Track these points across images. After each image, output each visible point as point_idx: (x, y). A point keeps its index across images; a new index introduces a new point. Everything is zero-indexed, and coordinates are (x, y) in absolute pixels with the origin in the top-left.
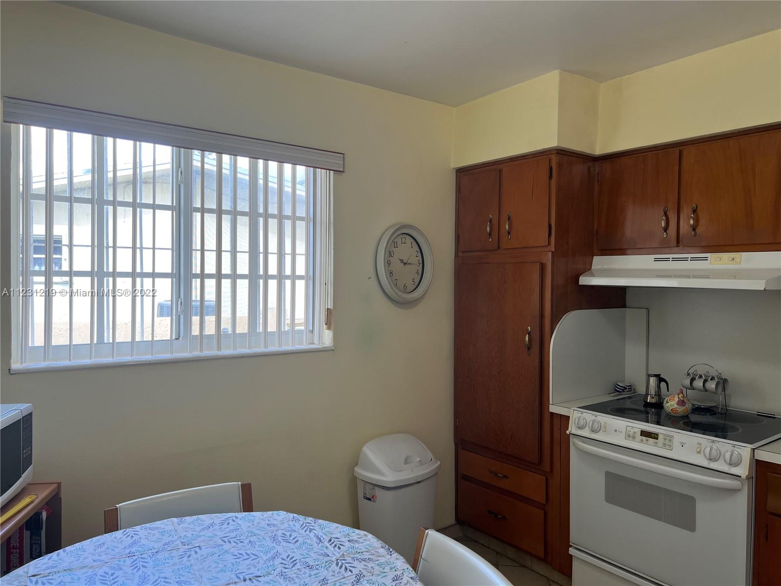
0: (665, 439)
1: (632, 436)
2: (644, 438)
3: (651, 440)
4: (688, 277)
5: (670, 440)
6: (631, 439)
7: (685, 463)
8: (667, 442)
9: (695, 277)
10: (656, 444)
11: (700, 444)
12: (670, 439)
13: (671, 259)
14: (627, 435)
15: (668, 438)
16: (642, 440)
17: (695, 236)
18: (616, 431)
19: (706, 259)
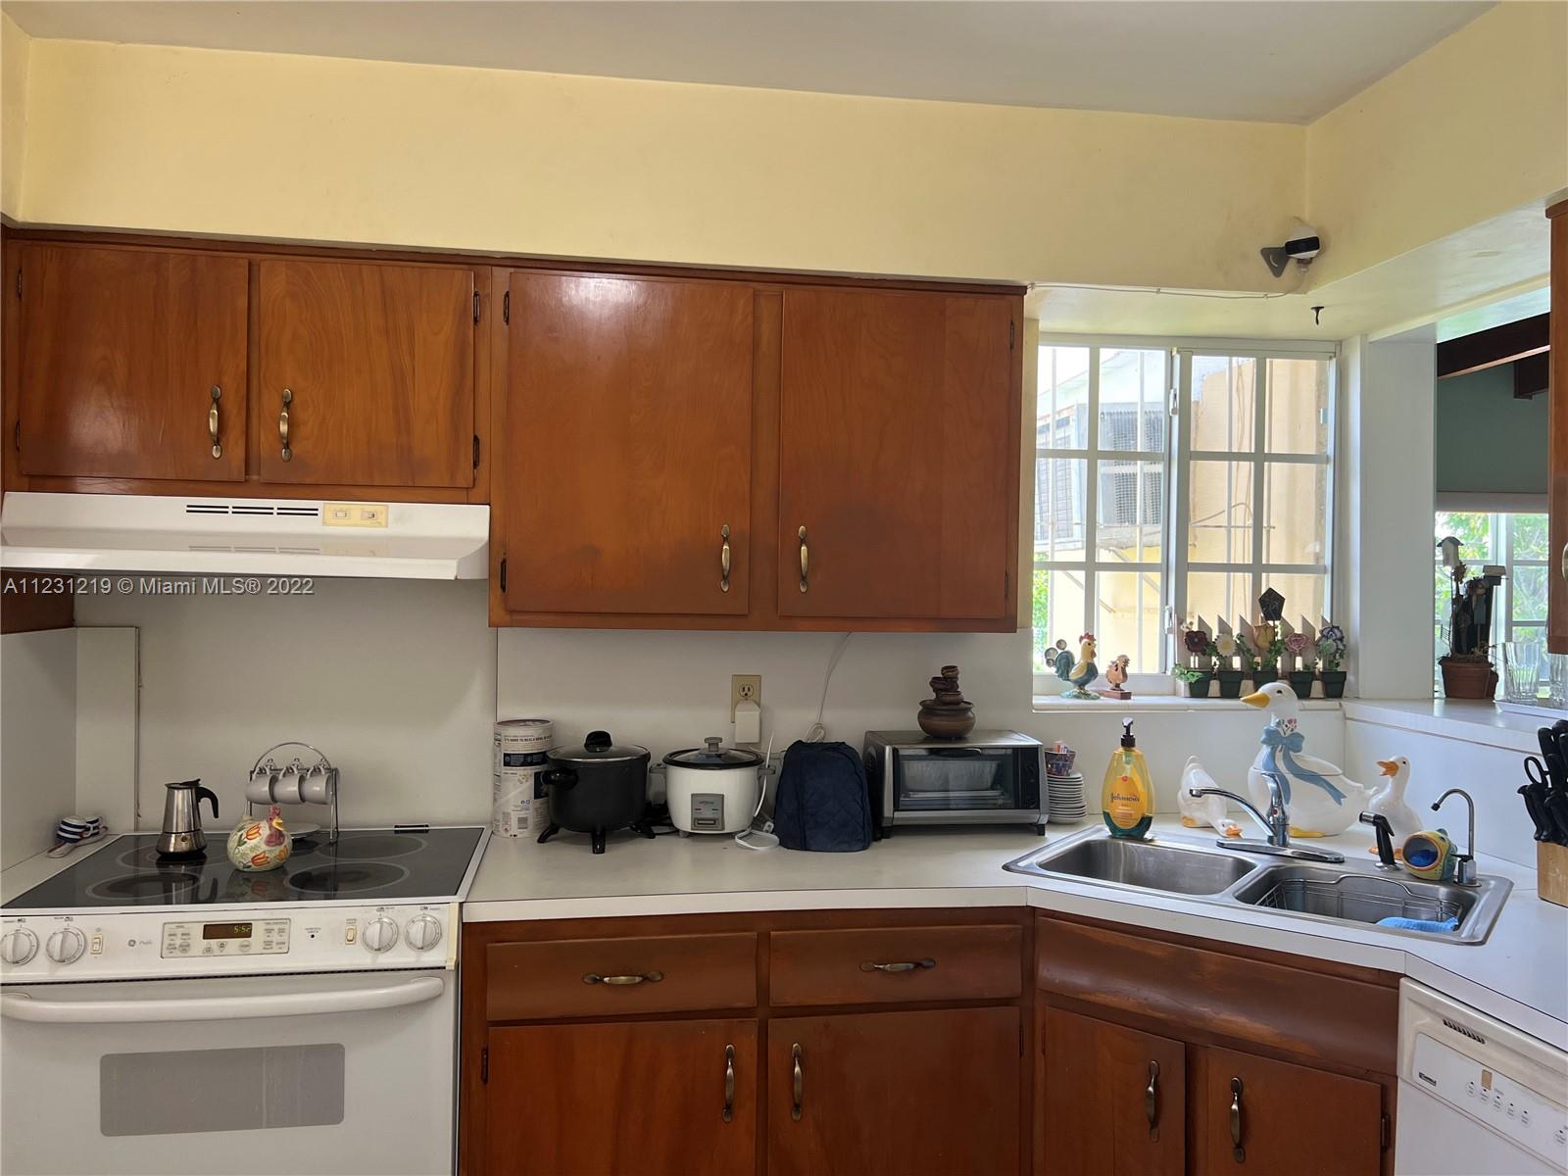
0: (269, 931)
1: (181, 946)
2: (214, 943)
3: (233, 944)
4: (270, 550)
5: (281, 931)
6: (177, 953)
7: (319, 973)
8: (275, 937)
9: (284, 551)
10: (245, 950)
11: (352, 921)
12: (281, 926)
13: (230, 510)
14: (165, 946)
15: (276, 927)
16: (209, 950)
17: (289, 460)
18: (132, 943)
19: (312, 512)
